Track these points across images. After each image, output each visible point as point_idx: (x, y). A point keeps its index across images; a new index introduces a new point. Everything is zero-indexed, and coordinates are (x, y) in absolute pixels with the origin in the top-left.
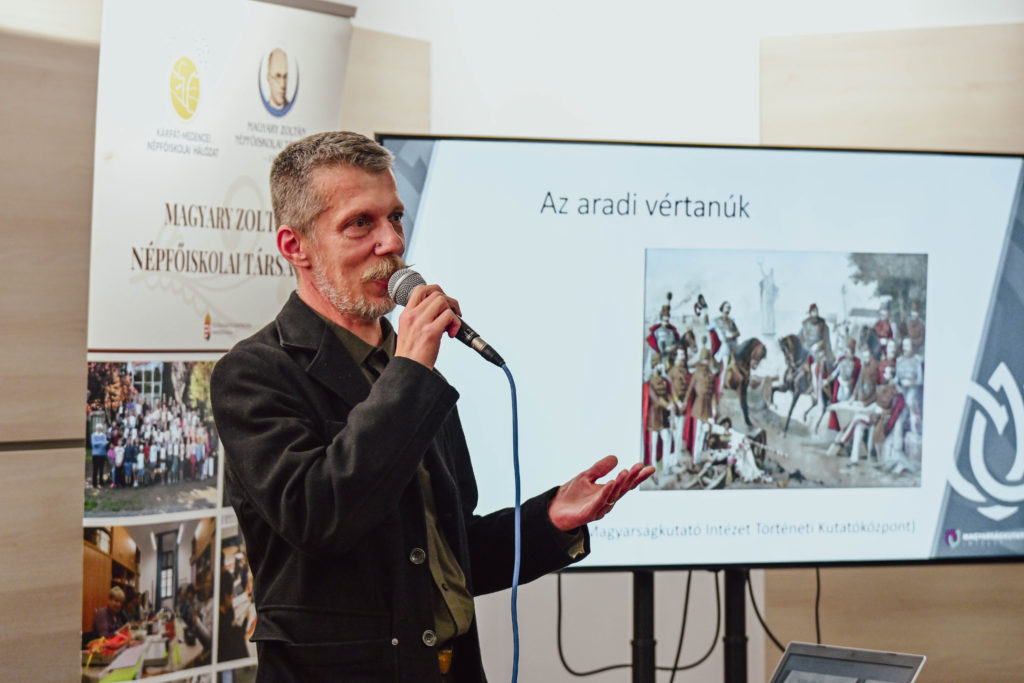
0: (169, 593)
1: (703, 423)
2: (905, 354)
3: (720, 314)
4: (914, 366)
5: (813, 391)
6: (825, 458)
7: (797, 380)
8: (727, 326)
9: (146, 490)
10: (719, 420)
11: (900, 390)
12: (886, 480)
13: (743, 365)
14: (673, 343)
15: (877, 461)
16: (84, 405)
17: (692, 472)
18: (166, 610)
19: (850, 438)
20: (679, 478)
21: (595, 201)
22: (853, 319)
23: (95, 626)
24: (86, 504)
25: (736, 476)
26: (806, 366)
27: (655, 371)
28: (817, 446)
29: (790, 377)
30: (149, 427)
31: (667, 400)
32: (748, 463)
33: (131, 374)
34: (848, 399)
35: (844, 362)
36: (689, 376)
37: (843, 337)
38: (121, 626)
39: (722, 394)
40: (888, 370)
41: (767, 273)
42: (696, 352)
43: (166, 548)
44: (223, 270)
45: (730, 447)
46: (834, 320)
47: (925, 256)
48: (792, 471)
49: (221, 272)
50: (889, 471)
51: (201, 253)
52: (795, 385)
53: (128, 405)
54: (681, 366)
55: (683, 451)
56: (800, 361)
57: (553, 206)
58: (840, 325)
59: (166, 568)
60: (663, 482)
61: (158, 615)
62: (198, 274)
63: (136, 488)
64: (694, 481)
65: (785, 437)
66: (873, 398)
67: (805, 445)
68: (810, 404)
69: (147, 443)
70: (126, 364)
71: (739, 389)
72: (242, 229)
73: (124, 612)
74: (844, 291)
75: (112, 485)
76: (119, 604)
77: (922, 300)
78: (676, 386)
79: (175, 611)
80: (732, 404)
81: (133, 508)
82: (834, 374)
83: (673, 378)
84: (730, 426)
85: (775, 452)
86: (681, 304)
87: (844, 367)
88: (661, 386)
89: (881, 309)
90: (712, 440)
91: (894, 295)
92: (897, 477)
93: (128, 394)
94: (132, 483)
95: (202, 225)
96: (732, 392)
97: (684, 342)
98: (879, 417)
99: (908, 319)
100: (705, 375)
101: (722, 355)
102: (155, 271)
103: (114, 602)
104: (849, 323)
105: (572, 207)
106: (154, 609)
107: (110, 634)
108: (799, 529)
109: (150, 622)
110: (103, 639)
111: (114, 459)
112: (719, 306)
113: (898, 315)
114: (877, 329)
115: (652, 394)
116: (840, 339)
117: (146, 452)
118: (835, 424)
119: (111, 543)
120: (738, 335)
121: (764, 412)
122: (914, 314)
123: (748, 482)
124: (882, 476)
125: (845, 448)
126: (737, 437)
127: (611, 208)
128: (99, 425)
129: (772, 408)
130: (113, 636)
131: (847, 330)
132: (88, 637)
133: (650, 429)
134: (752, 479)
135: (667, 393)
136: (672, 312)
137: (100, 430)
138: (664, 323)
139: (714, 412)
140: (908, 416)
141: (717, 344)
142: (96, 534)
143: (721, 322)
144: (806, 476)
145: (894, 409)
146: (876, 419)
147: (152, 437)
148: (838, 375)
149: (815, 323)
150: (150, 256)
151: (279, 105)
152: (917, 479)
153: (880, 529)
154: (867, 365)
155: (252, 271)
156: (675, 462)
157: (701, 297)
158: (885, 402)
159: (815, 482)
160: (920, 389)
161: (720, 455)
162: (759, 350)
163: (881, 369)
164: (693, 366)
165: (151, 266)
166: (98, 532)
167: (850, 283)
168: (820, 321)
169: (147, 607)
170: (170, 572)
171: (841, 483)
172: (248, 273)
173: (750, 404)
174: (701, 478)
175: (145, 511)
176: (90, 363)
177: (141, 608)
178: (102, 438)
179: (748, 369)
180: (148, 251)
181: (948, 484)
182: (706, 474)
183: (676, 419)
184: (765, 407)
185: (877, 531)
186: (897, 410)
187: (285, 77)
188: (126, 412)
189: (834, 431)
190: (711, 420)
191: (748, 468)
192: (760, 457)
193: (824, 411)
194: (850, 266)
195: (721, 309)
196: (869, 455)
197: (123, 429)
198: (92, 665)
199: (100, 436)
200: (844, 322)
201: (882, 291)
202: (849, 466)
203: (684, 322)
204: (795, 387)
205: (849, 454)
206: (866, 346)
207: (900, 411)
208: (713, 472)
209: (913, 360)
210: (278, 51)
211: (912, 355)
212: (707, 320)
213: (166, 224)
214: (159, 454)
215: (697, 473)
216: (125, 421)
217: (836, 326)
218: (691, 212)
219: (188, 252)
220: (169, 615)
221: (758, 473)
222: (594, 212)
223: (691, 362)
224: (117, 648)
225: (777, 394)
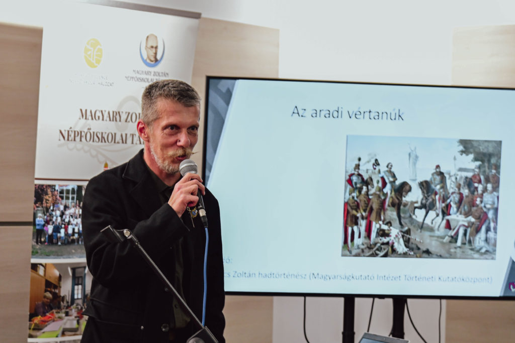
0: (80, 296)
1: (376, 223)
2: (488, 191)
3: (387, 169)
4: (494, 198)
5: (437, 209)
6: (443, 243)
7: (428, 203)
8: (390, 175)
9: (65, 247)
10: (385, 222)
11: (485, 210)
12: (476, 256)
13: (398, 195)
14: (361, 183)
15: (471, 246)
16: (32, 205)
17: (370, 248)
18: (78, 304)
19: (457, 234)
20: (363, 251)
21: (320, 111)
22: (459, 173)
23: (36, 310)
24: (33, 252)
25: (394, 251)
26: (433, 196)
27: (351, 197)
28: (438, 237)
29: (424, 202)
30: (68, 217)
31: (357, 212)
32: (401, 245)
33: (57, 191)
34: (455, 214)
35: (454, 195)
36: (369, 200)
37: (454, 182)
38: (50, 311)
39: (387, 209)
40: (479, 199)
41: (413, 149)
42: (373, 188)
43: (77, 275)
44: (116, 141)
45: (391, 236)
46: (449, 174)
47: (501, 142)
48: (424, 249)
49: (115, 142)
50: (478, 251)
51: (102, 133)
52: (427, 206)
53: (56, 205)
54: (365, 194)
55: (365, 237)
56: (430, 194)
57: (298, 113)
58: (452, 176)
59: (78, 284)
60: (354, 252)
61: (72, 307)
62: (100, 143)
63: (60, 245)
64: (371, 253)
65: (421, 232)
66: (470, 214)
67: (431, 236)
68: (435, 215)
69: (66, 224)
70: (55, 186)
71: (396, 207)
72: (129, 122)
73: (51, 304)
74: (455, 159)
75: (46, 244)
76: (49, 301)
77: (498, 164)
78: (362, 205)
79: (83, 305)
80: (392, 214)
81: (58, 255)
82: (448, 201)
83: (360, 201)
84: (391, 225)
85: (415, 240)
86: (366, 163)
87: (454, 197)
88: (354, 204)
89: (475, 168)
90: (381, 232)
91: (483, 161)
92: (482, 254)
93: (56, 200)
94: (57, 243)
95: (103, 120)
96: (393, 208)
97: (367, 183)
98: (473, 223)
99: (490, 174)
100: (378, 200)
101: (387, 190)
102: (73, 142)
103: (46, 300)
104: (457, 175)
105: (308, 114)
106: (70, 304)
107: (44, 315)
108: (428, 279)
109: (67, 310)
110: (40, 316)
111: (48, 231)
112: (386, 165)
113: (485, 172)
114: (473, 179)
115: (349, 208)
116: (452, 183)
117: (66, 229)
118: (448, 226)
119: (45, 271)
120: (396, 179)
121: (410, 219)
122: (494, 171)
123: (400, 254)
124: (474, 254)
125: (454, 239)
126: (395, 231)
127: (329, 114)
128: (40, 214)
129: (414, 217)
130: (45, 316)
131: (456, 178)
132: (32, 316)
133: (348, 226)
134: (402, 253)
135: (357, 208)
136: (361, 168)
137: (40, 217)
138: (356, 173)
139: (382, 218)
140: (489, 223)
141: (384, 184)
142: (37, 266)
143: (387, 173)
144: (432, 252)
145: (481, 220)
146: (471, 225)
147: (69, 221)
148: (451, 201)
149: (438, 175)
150: (70, 134)
151: (152, 61)
152: (493, 256)
153: (473, 281)
154: (467, 197)
155: (134, 142)
156: (361, 243)
157: (376, 160)
158: (476, 216)
159: (437, 255)
160: (496, 210)
161: (385, 240)
162: (407, 188)
163: (475, 199)
164: (372, 195)
165: (70, 139)
166: (38, 265)
167: (458, 155)
168: (441, 174)
169: (65, 302)
170: (80, 287)
171: (451, 256)
172: (132, 143)
173: (402, 215)
174: (375, 251)
175: (65, 257)
176: (36, 185)
177: (62, 303)
178: (41, 221)
179: (401, 197)
180: (68, 131)
181: (511, 258)
182: (377, 249)
183: (362, 221)
184: (411, 216)
185: (471, 281)
186: (483, 220)
187: (156, 48)
188: (55, 209)
189: (448, 230)
190: (381, 222)
191: (401, 247)
192: (407, 242)
193: (443, 219)
194: (458, 146)
195: (387, 167)
196: (467, 243)
197: (53, 217)
198: (34, 329)
199: (40, 220)
200: (455, 175)
201: (476, 159)
202: (456, 248)
203: (367, 172)
204: (427, 207)
205: (456, 242)
206: (466, 187)
207: (485, 221)
208: (381, 248)
209: (492, 195)
210: (152, 35)
211: (492, 192)
212: (379, 172)
213: (80, 119)
214: (74, 229)
215: (373, 248)
216: (54, 213)
217: (450, 176)
218: (372, 117)
219: (94, 133)
220: (80, 307)
221: (406, 250)
222: (320, 116)
223: (370, 193)
224: (47, 322)
225: (417, 210)
